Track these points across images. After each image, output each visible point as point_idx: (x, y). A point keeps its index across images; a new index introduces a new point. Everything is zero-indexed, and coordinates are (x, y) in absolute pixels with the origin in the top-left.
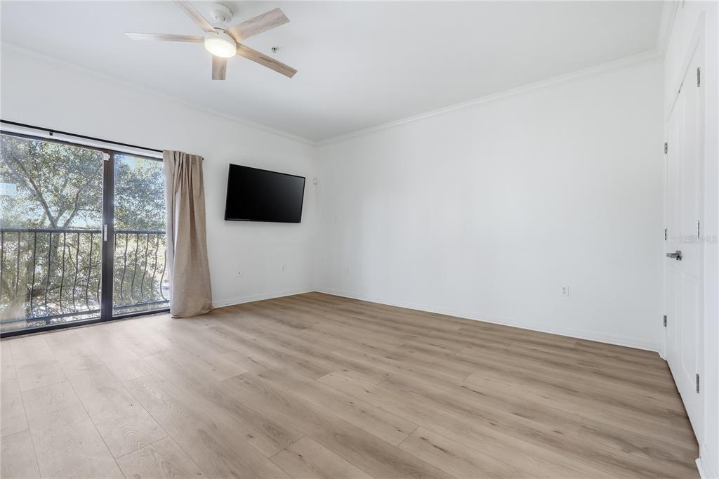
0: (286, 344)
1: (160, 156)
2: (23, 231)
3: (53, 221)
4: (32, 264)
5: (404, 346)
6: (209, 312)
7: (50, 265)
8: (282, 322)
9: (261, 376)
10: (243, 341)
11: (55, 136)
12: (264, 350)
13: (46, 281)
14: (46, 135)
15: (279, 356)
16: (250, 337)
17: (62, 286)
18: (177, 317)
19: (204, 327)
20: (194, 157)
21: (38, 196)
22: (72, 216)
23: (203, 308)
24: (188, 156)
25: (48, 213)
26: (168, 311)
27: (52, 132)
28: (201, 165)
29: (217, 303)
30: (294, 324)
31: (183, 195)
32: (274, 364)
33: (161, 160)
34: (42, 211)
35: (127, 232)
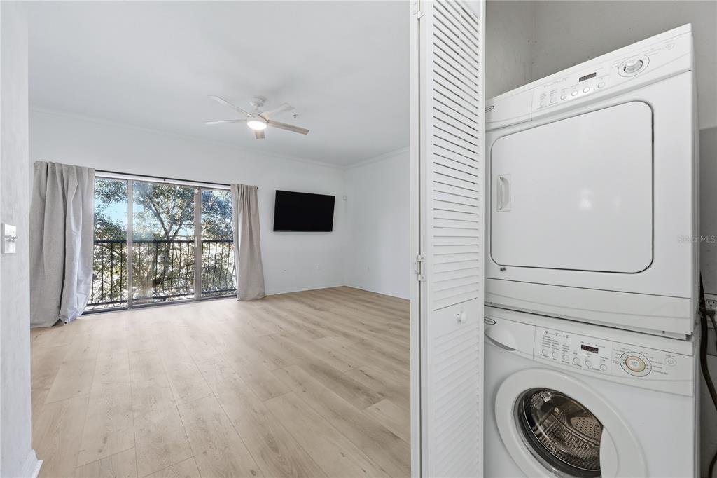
0: (306, 319)
1: (229, 188)
2: (151, 242)
3: (167, 233)
4: (155, 263)
5: (387, 325)
6: (264, 298)
7: (166, 262)
8: (310, 306)
9: (282, 336)
10: (279, 317)
11: (167, 181)
12: (290, 322)
13: (163, 274)
14: (162, 181)
15: (298, 326)
16: (284, 314)
17: (171, 278)
18: (241, 300)
19: (257, 306)
20: (251, 187)
21: (158, 215)
22: (179, 229)
23: (259, 295)
24: (247, 187)
25: (163, 226)
26: (236, 296)
27: (165, 179)
28: (256, 192)
29: (269, 292)
30: (317, 307)
31: (244, 215)
32: (293, 330)
33: (230, 190)
34: (160, 225)
35: (216, 242)
